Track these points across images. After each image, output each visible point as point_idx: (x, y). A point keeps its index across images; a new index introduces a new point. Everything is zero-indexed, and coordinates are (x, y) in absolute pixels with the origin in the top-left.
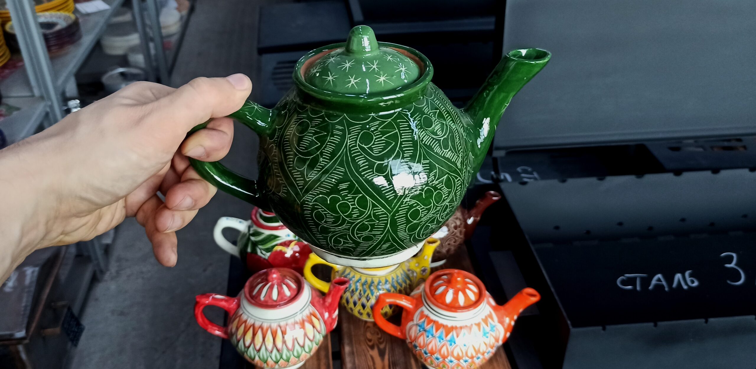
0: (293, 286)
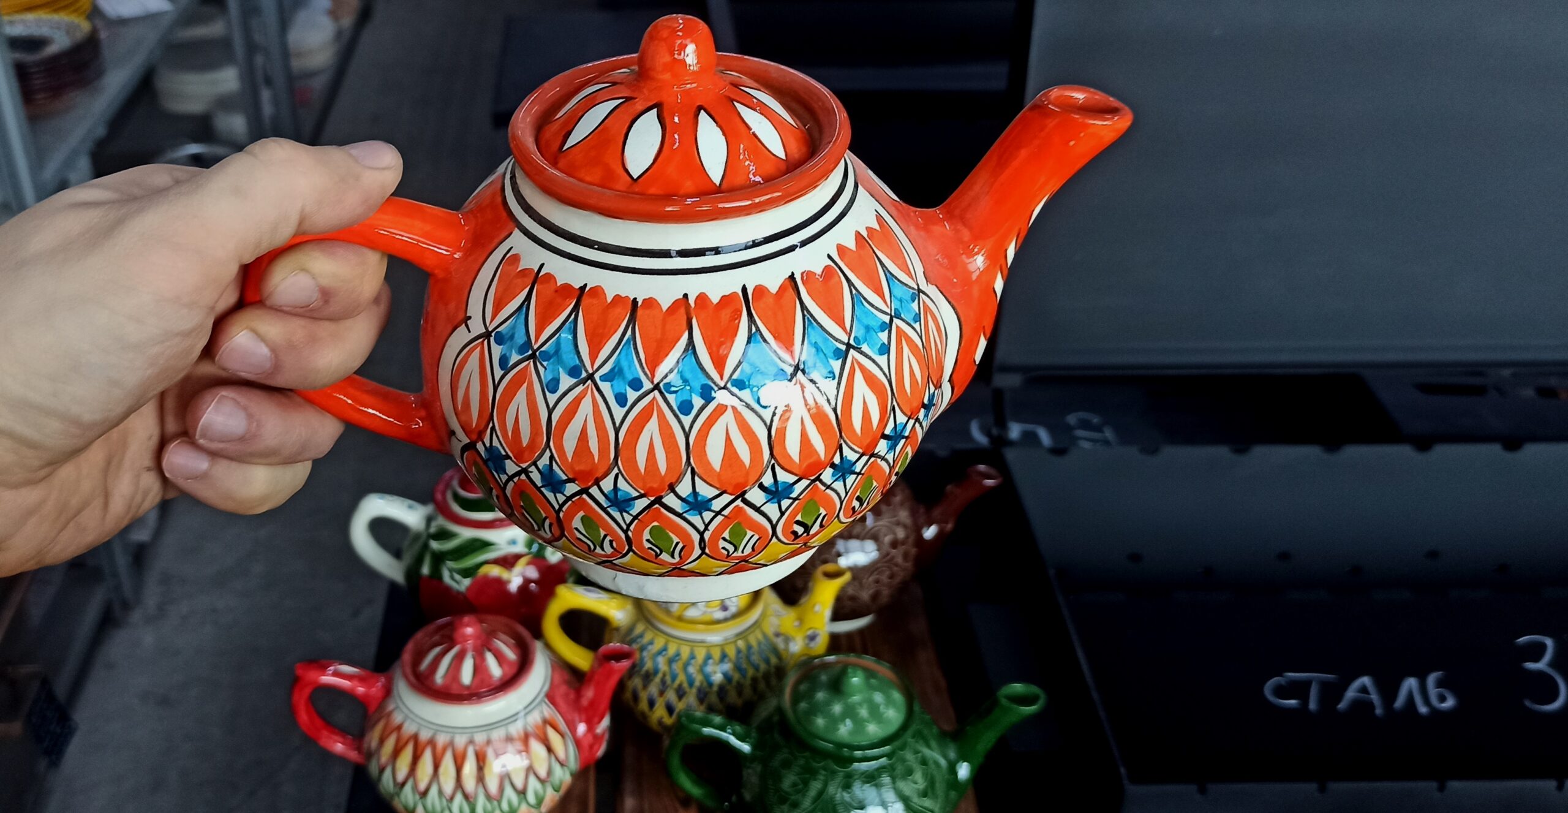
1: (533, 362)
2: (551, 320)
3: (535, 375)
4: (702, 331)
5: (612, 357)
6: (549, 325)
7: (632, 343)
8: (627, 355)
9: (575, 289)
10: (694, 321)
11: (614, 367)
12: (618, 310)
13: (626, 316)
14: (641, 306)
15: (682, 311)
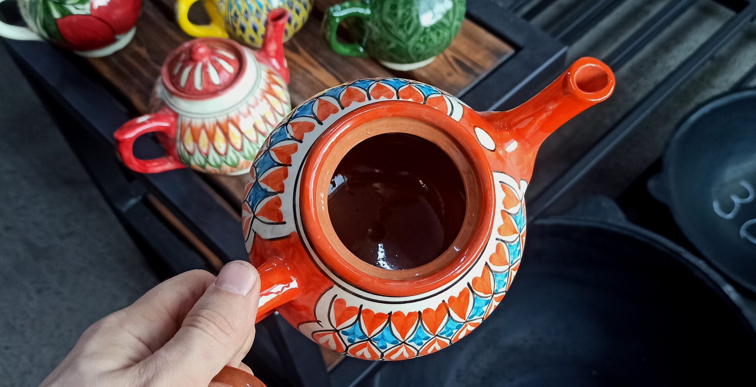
0: (231, 56)
1: (370, 341)
2: (376, 327)
3: (372, 345)
4: (454, 310)
5: (413, 334)
6: (375, 329)
7: (422, 327)
8: (421, 331)
9: (386, 314)
10: (450, 309)
11: (415, 337)
12: (412, 318)
13: (417, 319)
14: (423, 313)
15: (444, 307)
